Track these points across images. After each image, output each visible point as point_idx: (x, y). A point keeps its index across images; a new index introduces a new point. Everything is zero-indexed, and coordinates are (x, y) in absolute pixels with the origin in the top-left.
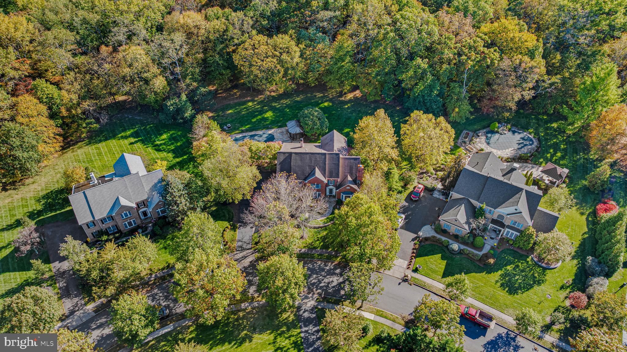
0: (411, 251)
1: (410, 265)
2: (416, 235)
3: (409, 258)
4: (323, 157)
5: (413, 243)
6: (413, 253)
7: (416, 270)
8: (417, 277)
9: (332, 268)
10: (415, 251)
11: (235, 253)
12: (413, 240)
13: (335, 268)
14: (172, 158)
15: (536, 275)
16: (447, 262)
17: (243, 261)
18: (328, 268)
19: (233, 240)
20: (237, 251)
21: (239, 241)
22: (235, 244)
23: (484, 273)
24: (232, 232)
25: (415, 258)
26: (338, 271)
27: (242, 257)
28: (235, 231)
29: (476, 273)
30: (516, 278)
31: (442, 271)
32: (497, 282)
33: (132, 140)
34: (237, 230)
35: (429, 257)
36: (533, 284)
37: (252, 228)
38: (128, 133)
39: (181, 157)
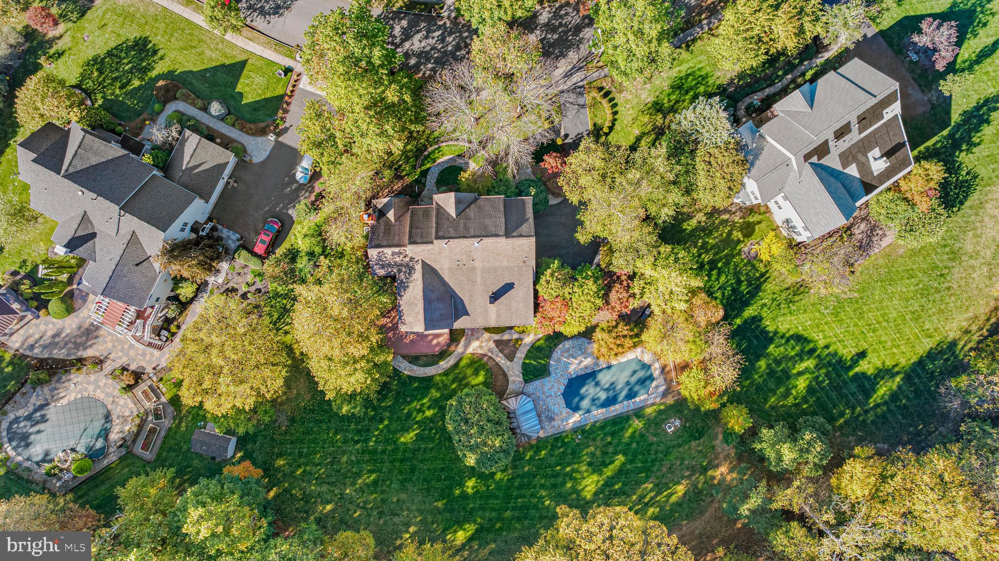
0: (292, 108)
1: (296, 81)
2: (280, 139)
3: (296, 93)
4: (441, 234)
5: (287, 125)
6: (288, 104)
7: (288, 71)
8: (287, 59)
9: (422, 67)
10: (285, 106)
11: (585, 82)
12: (286, 130)
13: (417, 67)
14: (764, 315)
15: (96, 74)
16: (235, 88)
17: (569, 68)
18: (430, 66)
19: (594, 105)
20: (583, 86)
21: (583, 106)
22: (588, 99)
23: (178, 71)
24: (599, 122)
25: (286, 94)
26: (413, 61)
27: (571, 75)
28: (595, 125)
29: (191, 72)
30: (130, 65)
31: (245, 72)
32: (161, 58)
33: (866, 367)
34: (590, 127)
35: (263, 97)
36: (105, 58)
37: (566, 136)
38: (883, 390)
39: (745, 322)
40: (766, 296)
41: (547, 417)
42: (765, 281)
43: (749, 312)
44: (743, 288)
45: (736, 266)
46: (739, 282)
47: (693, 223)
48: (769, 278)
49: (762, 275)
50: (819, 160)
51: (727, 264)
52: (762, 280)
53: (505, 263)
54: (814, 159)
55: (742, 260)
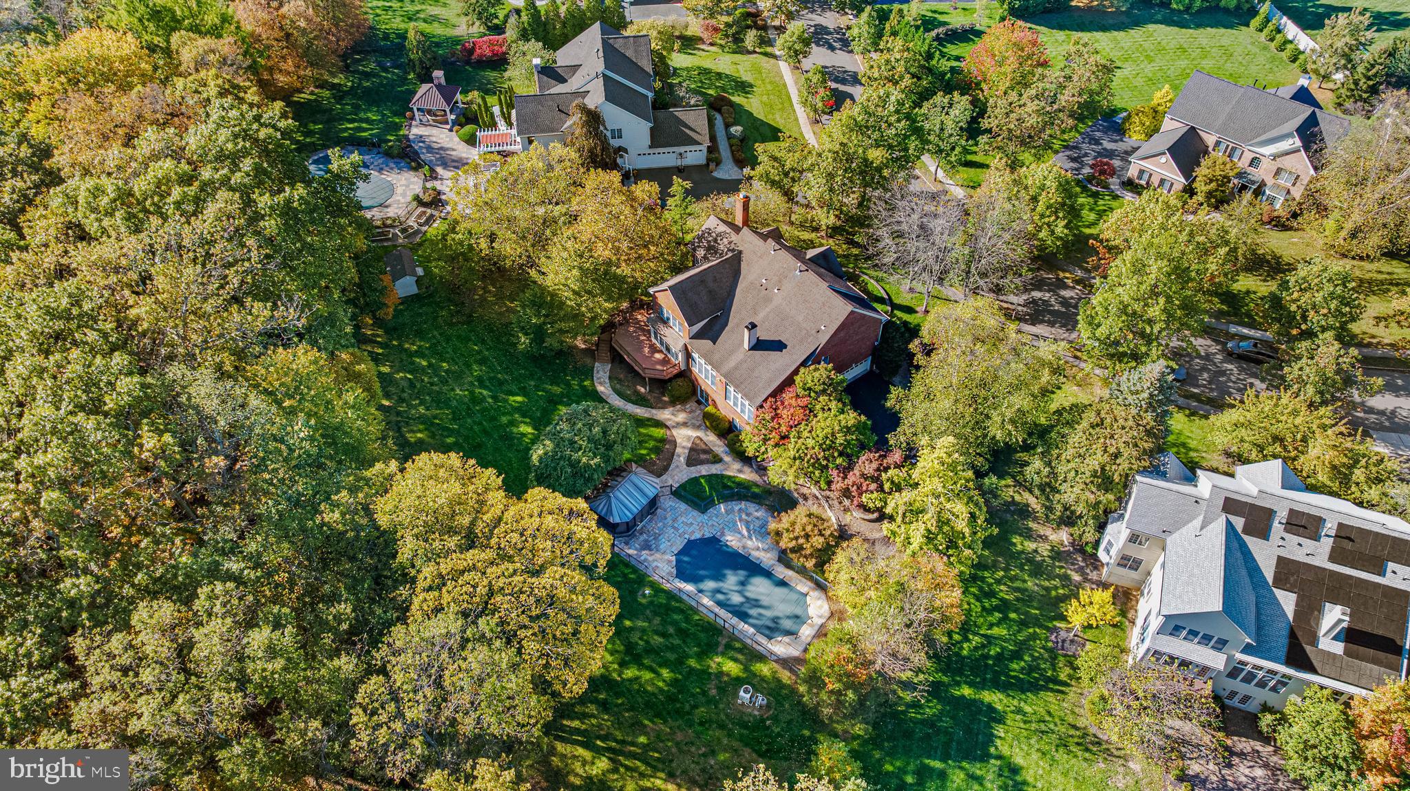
14: (1010, 721)
39: (973, 702)
40: (1033, 705)
41: (646, 541)
42: (1052, 690)
43: (992, 697)
44: (1014, 666)
45: (1034, 637)
46: (1017, 656)
47: (1030, 546)
48: (1062, 692)
49: (1056, 681)
50: (1245, 531)
51: (1023, 624)
52: (1051, 686)
53: (800, 318)
54: (1239, 523)
55: (1047, 639)
